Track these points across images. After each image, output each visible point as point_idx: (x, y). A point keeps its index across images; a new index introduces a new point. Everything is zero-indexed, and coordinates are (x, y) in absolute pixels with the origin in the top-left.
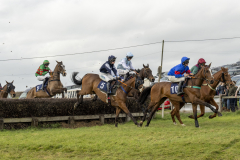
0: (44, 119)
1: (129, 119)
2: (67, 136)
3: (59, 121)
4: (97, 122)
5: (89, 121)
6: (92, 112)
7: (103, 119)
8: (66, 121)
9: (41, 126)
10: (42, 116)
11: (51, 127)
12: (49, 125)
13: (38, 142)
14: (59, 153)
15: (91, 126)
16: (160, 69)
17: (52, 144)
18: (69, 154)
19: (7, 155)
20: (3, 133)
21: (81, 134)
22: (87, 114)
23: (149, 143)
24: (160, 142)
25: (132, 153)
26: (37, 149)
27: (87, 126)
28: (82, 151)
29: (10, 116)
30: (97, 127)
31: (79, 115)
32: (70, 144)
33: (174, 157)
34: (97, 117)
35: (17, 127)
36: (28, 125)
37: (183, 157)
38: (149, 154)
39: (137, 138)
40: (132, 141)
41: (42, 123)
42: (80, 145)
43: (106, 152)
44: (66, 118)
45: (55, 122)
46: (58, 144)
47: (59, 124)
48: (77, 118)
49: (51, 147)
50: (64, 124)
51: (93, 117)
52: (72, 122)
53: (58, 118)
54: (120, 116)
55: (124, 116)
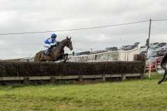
0: (60, 78)
1: (124, 78)
2: (77, 90)
3: (71, 79)
4: (100, 80)
5: (94, 79)
6: (96, 73)
7: (104, 78)
8: (76, 80)
9: (57, 82)
10: (57, 75)
11: (65, 84)
12: (64, 82)
13: (55, 95)
14: (71, 103)
15: (95, 83)
16: (148, 41)
17: (65, 96)
18: (78, 104)
19: (32, 104)
20: (29, 88)
21: (88, 89)
22: (92, 74)
23: (139, 97)
24: (148, 96)
25: (126, 104)
26: (54, 100)
28: (88, 102)
29: (34, 75)
30: (100, 84)
31: (86, 75)
32: (79, 97)
33: (158, 108)
34: (100, 76)
35: (39, 83)
36: (48, 82)
37: (164, 107)
38: (139, 105)
39: (130, 93)
40: (126, 95)
41: (58, 80)
42: (87, 97)
43: (106, 103)
44: (76, 77)
45: (68, 80)
46: (70, 97)
47: (71, 82)
48: (84, 77)
49: (65, 99)
50: (75, 82)
51: (97, 76)
52: (81, 80)
53: (70, 77)
54: (117, 76)
55: (120, 76)
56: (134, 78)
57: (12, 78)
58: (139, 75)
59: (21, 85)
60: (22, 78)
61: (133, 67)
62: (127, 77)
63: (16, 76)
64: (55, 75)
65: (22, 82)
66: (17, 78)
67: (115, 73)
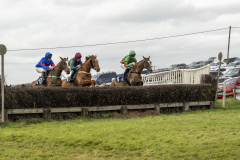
0: (94, 109)
1: (187, 108)
3: (112, 111)
4: (152, 112)
5: (143, 110)
6: (147, 102)
7: (158, 108)
8: (119, 111)
9: (91, 115)
10: (91, 106)
11: (102, 117)
12: (100, 115)
15: (146, 116)
16: (220, 56)
22: (141, 103)
27: (141, 116)
29: (58, 105)
31: (133, 104)
34: (152, 106)
35: (65, 117)
36: (78, 114)
41: (92, 112)
44: (119, 107)
45: (106, 112)
47: (111, 114)
48: (130, 107)
49: (91, 143)
50: (116, 114)
51: (148, 106)
52: (125, 112)
53: (110, 108)
54: (177, 105)
55: (181, 105)
56: (201, 108)
57: (27, 111)
58: (208, 103)
59: (40, 119)
60: (41, 111)
61: (199, 93)
62: (191, 107)
63: (32, 107)
64: (87, 105)
65: (41, 115)
66: (34, 111)
67: (174, 101)
